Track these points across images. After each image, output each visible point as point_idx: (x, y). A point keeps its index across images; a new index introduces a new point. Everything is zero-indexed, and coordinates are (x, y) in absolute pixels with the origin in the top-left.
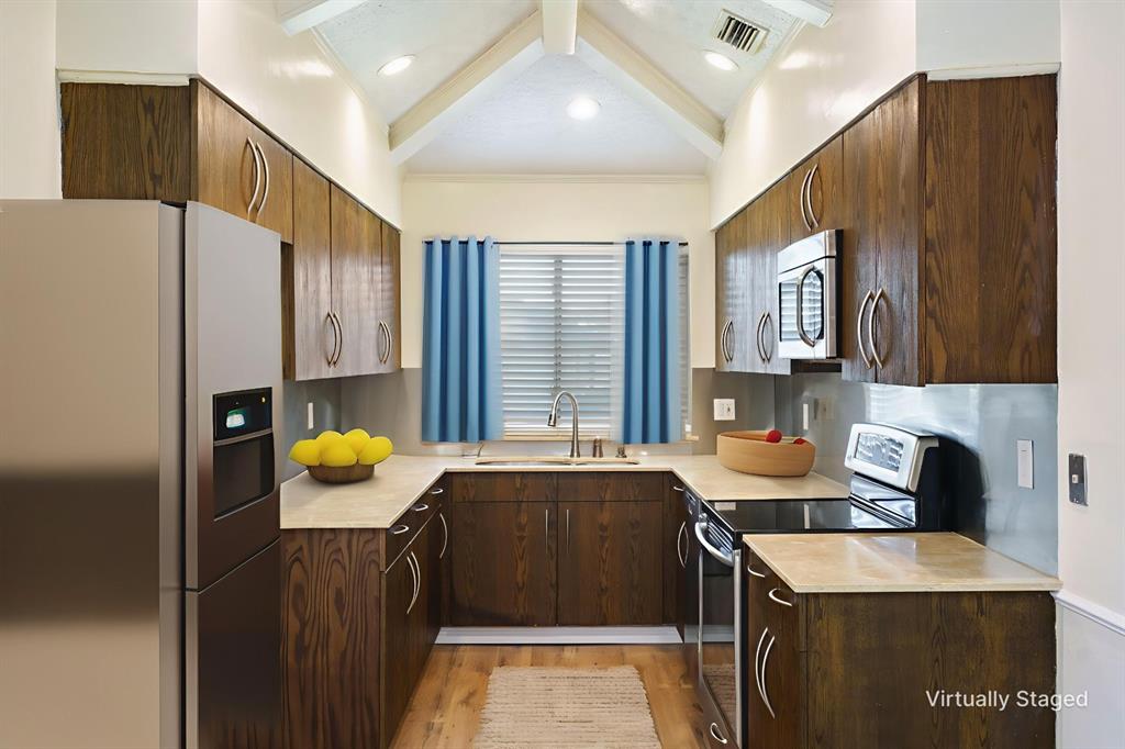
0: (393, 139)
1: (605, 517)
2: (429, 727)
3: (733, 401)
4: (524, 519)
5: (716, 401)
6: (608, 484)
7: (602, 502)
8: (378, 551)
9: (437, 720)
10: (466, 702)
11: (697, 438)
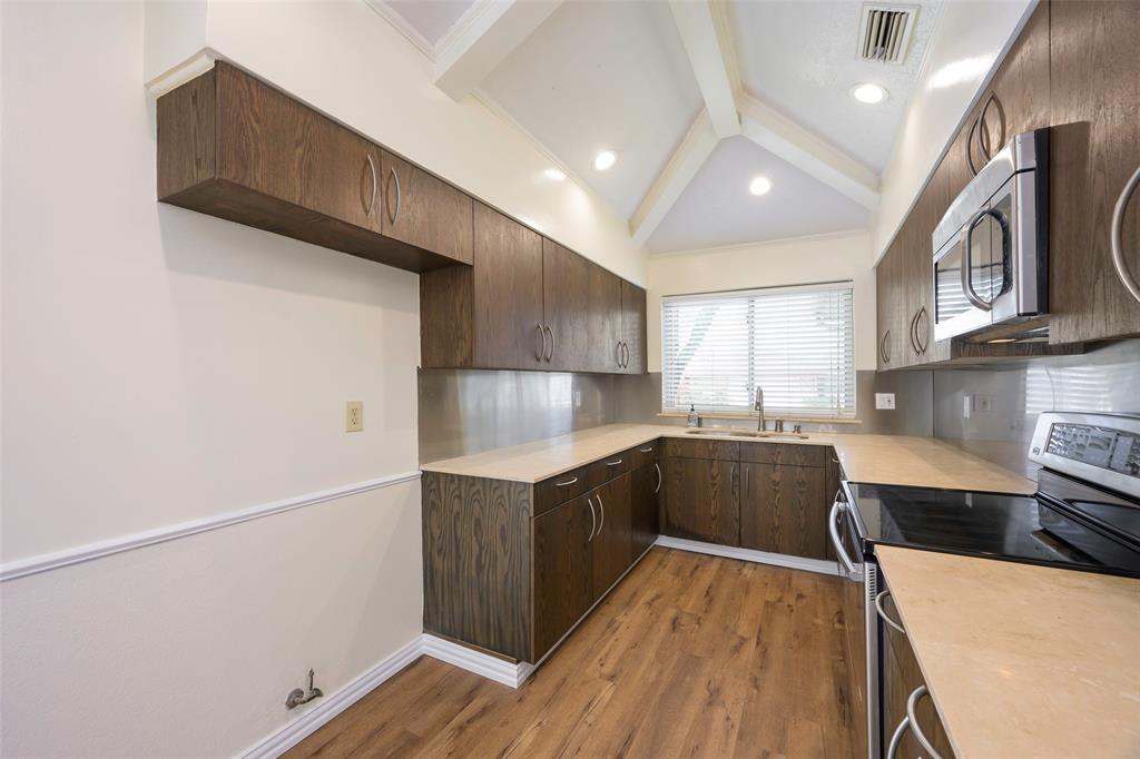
0: (632, 228)
1: (777, 477)
2: (613, 621)
3: (893, 395)
4: (715, 472)
5: (878, 395)
6: (779, 453)
7: (775, 464)
8: (528, 501)
9: (620, 618)
10: (650, 604)
11: (860, 422)
